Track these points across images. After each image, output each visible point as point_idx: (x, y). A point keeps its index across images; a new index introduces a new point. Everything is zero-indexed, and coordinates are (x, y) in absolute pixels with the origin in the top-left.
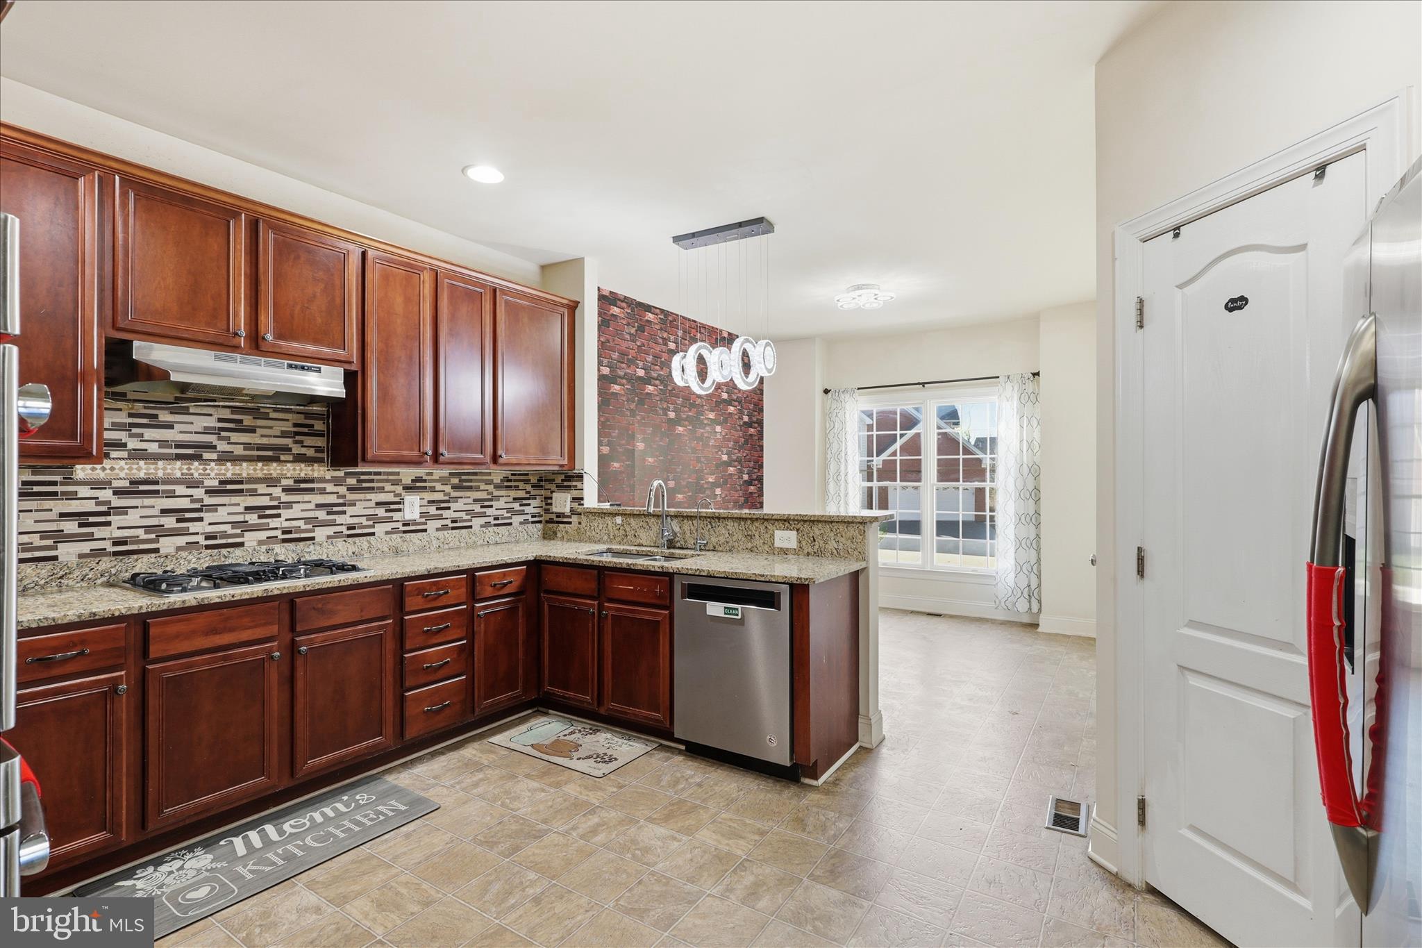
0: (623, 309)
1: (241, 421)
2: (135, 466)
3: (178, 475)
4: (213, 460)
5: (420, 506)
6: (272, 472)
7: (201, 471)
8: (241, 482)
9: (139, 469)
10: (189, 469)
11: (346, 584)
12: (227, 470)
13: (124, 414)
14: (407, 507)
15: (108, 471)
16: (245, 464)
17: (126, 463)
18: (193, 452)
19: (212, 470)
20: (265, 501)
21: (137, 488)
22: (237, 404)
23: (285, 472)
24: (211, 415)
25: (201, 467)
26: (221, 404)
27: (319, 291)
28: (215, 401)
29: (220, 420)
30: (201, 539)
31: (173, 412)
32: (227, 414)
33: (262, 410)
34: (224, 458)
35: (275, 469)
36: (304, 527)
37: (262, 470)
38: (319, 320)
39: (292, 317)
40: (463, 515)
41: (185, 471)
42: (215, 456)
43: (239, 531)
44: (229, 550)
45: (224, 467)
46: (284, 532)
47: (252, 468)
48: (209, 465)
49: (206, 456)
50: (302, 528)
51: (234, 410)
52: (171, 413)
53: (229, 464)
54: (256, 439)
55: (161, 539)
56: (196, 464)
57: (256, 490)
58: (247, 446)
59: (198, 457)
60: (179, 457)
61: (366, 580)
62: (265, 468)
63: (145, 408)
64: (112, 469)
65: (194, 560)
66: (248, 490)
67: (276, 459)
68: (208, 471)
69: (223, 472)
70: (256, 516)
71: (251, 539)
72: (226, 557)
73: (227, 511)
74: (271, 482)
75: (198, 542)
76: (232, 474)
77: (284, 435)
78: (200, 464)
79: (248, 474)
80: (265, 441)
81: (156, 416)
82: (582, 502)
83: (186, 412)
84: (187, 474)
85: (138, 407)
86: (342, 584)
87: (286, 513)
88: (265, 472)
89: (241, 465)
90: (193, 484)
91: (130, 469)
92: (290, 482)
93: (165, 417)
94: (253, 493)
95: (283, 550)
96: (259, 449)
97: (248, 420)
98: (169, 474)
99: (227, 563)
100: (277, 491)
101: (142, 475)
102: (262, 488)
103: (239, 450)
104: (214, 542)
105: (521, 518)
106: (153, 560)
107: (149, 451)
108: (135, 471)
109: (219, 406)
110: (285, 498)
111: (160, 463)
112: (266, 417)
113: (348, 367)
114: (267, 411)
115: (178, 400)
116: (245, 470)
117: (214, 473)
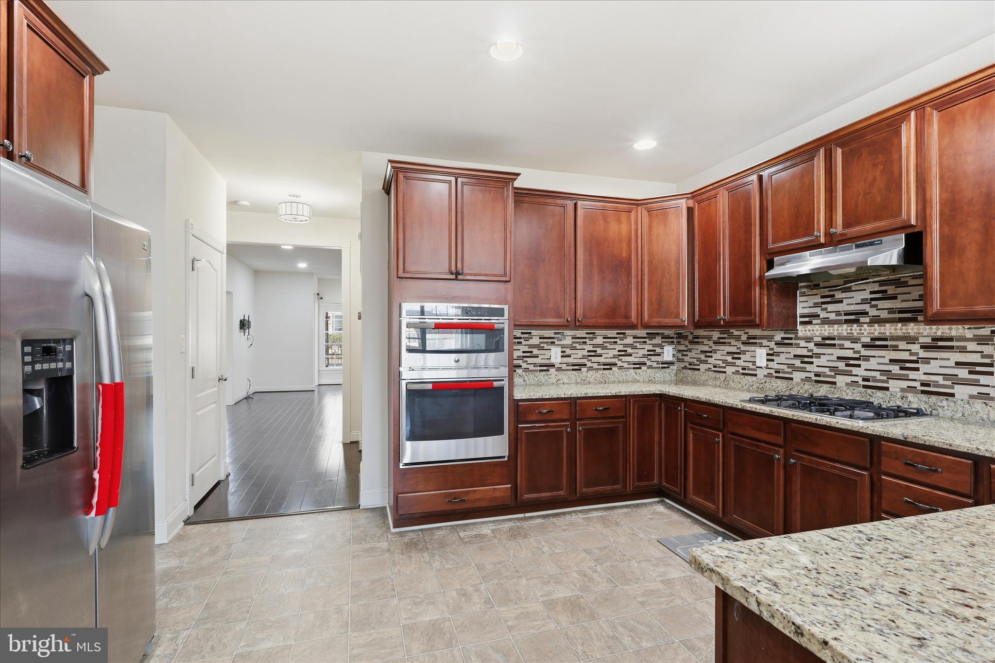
1: (885, 291)
2: (823, 329)
3: (845, 334)
4: (866, 323)
6: (910, 331)
7: (858, 331)
8: (885, 339)
9: (825, 330)
10: (851, 330)
12: (875, 330)
13: (819, 296)
15: (811, 332)
16: (888, 325)
17: (819, 327)
18: (854, 317)
19: (865, 330)
20: (905, 356)
21: (826, 342)
22: (883, 278)
23: (921, 331)
24: (865, 290)
25: (859, 328)
26: (871, 280)
28: (868, 279)
29: (872, 293)
30: (859, 380)
31: (844, 290)
32: (877, 288)
33: (902, 280)
34: (877, 321)
35: (913, 329)
36: (943, 382)
37: (901, 329)
41: (849, 331)
42: (867, 320)
43: (885, 378)
44: (872, 391)
45: (873, 328)
46: (922, 385)
47: (893, 328)
48: (863, 326)
49: (862, 320)
51: (881, 283)
52: (842, 292)
53: (876, 325)
54: (898, 304)
55: (837, 376)
56: (855, 326)
57: (897, 346)
58: (891, 311)
59: (857, 321)
60: (847, 322)
62: (904, 328)
63: (829, 291)
64: (813, 330)
65: (850, 394)
66: (892, 346)
67: (914, 320)
68: (863, 331)
69: (873, 331)
70: (897, 367)
71: (895, 386)
72: (870, 396)
73: (879, 360)
74: (911, 340)
75: (858, 382)
76: (879, 333)
78: (858, 326)
79: (890, 333)
80: (905, 305)
81: (833, 296)
83: (849, 290)
84: (850, 333)
85: (826, 292)
87: (924, 368)
88: (904, 331)
89: (885, 326)
90: (855, 340)
91: (821, 330)
92: (929, 340)
93: (839, 295)
94: (895, 348)
96: (900, 312)
97: (891, 290)
98: (840, 333)
100: (915, 348)
101: (826, 334)
102: (902, 345)
103: (884, 315)
104: (868, 384)
106: (828, 389)
107: (830, 319)
108: (823, 332)
109: (870, 282)
110: (922, 354)
111: (836, 326)
112: (905, 284)
114: (907, 279)
115: (846, 283)
116: (888, 329)
117: (867, 332)
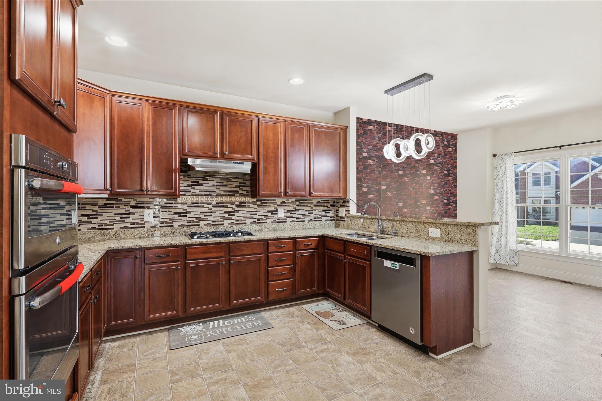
0: (375, 126)
1: (223, 182)
2: (193, 198)
3: (205, 201)
4: (215, 196)
5: (284, 212)
6: (232, 200)
7: (211, 200)
8: (223, 203)
9: (194, 199)
10: (208, 199)
11: (247, 240)
12: (219, 199)
13: (190, 181)
14: (279, 213)
15: (186, 200)
16: (224, 197)
17: (190, 197)
18: (209, 193)
19: (214, 199)
20: (230, 210)
21: (194, 205)
22: (222, 177)
23: (236, 200)
24: (214, 181)
25: (211, 198)
26: (217, 177)
27: (243, 135)
28: (215, 176)
29: (217, 182)
30: (211, 222)
31: (204, 180)
32: (219, 180)
33: (229, 178)
34: (219, 195)
35: (233, 199)
36: (243, 219)
37: (229, 199)
38: (243, 146)
39: (234, 145)
40: (301, 216)
41: (206, 200)
42: (215, 195)
43: (222, 220)
44: (219, 226)
45: (217, 198)
46: (236, 221)
47: (226, 198)
48: (213, 197)
49: (213, 194)
50: (242, 219)
51: (221, 179)
52: (203, 181)
53: (219, 197)
54: (227, 188)
55: (200, 221)
56: (210, 197)
57: (227, 206)
58: (225, 191)
59: (210, 195)
60: (205, 195)
61: (254, 239)
62: (230, 198)
63: (196, 179)
64: (187, 199)
65: (209, 229)
66: (225, 206)
67: (234, 195)
68: (213, 200)
69: (217, 200)
70: (227, 215)
71: (226, 222)
72: (218, 228)
73: (220, 212)
74: (232, 203)
75: (210, 223)
76: (220, 201)
77: (236, 187)
78: (211, 197)
79: (225, 200)
80: (230, 189)
81: (198, 182)
82: (349, 212)
83: (206, 180)
84: (207, 201)
85: (194, 180)
86: (245, 240)
87: (237, 214)
88: (230, 200)
89: (223, 197)
90: (209, 204)
91: (192, 199)
92: (238, 203)
93: (201, 182)
94: (227, 207)
95: (236, 227)
96: (228, 192)
97: (225, 182)
98: (202, 200)
99: (218, 230)
100: (234, 206)
101: (195, 201)
102: (229, 205)
103: (222, 192)
104: (215, 223)
105: (326, 218)
106: (197, 228)
107: (197, 193)
108: (193, 200)
109: (216, 178)
110: (237, 209)
111: (200, 197)
112: (230, 181)
113: (253, 161)
114: (231, 179)
115: (205, 176)
116: (224, 199)
117: (215, 200)
